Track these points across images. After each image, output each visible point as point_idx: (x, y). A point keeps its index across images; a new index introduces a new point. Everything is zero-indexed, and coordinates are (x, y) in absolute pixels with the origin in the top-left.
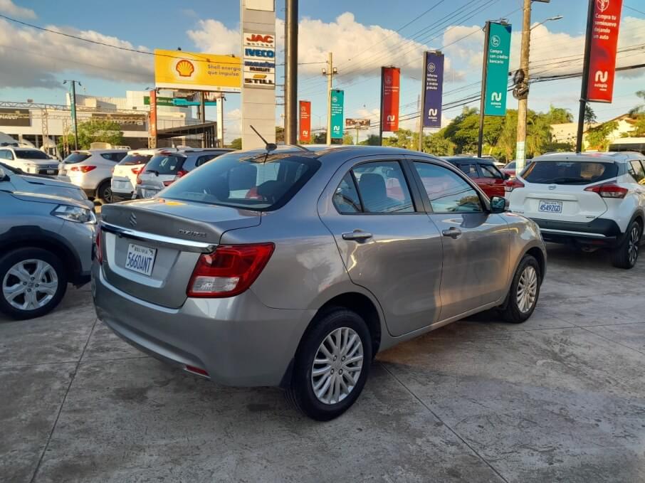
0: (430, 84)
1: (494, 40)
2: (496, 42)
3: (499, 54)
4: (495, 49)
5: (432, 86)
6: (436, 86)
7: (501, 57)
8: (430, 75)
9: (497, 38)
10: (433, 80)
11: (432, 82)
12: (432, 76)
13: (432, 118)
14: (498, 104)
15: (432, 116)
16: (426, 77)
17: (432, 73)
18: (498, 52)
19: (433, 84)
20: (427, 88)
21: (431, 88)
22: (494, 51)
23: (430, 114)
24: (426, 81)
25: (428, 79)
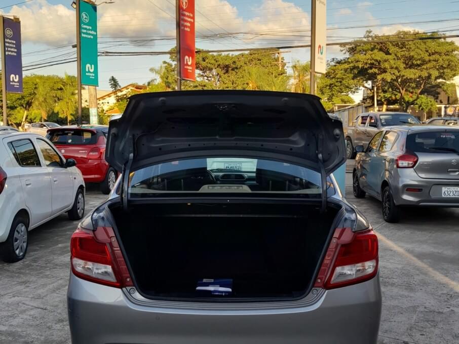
0: (9, 49)
1: (85, 17)
2: (86, 18)
3: (89, 30)
4: (85, 24)
5: (12, 52)
6: (15, 52)
7: (90, 32)
8: (8, 40)
9: (86, 15)
10: (11, 45)
11: (12, 48)
12: (10, 41)
13: (13, 83)
14: (91, 75)
15: (13, 81)
16: (5, 42)
17: (10, 39)
18: (88, 27)
19: (12, 50)
20: (7, 53)
21: (10, 53)
22: (85, 26)
23: (11, 80)
24: (5, 46)
25: (7, 44)
